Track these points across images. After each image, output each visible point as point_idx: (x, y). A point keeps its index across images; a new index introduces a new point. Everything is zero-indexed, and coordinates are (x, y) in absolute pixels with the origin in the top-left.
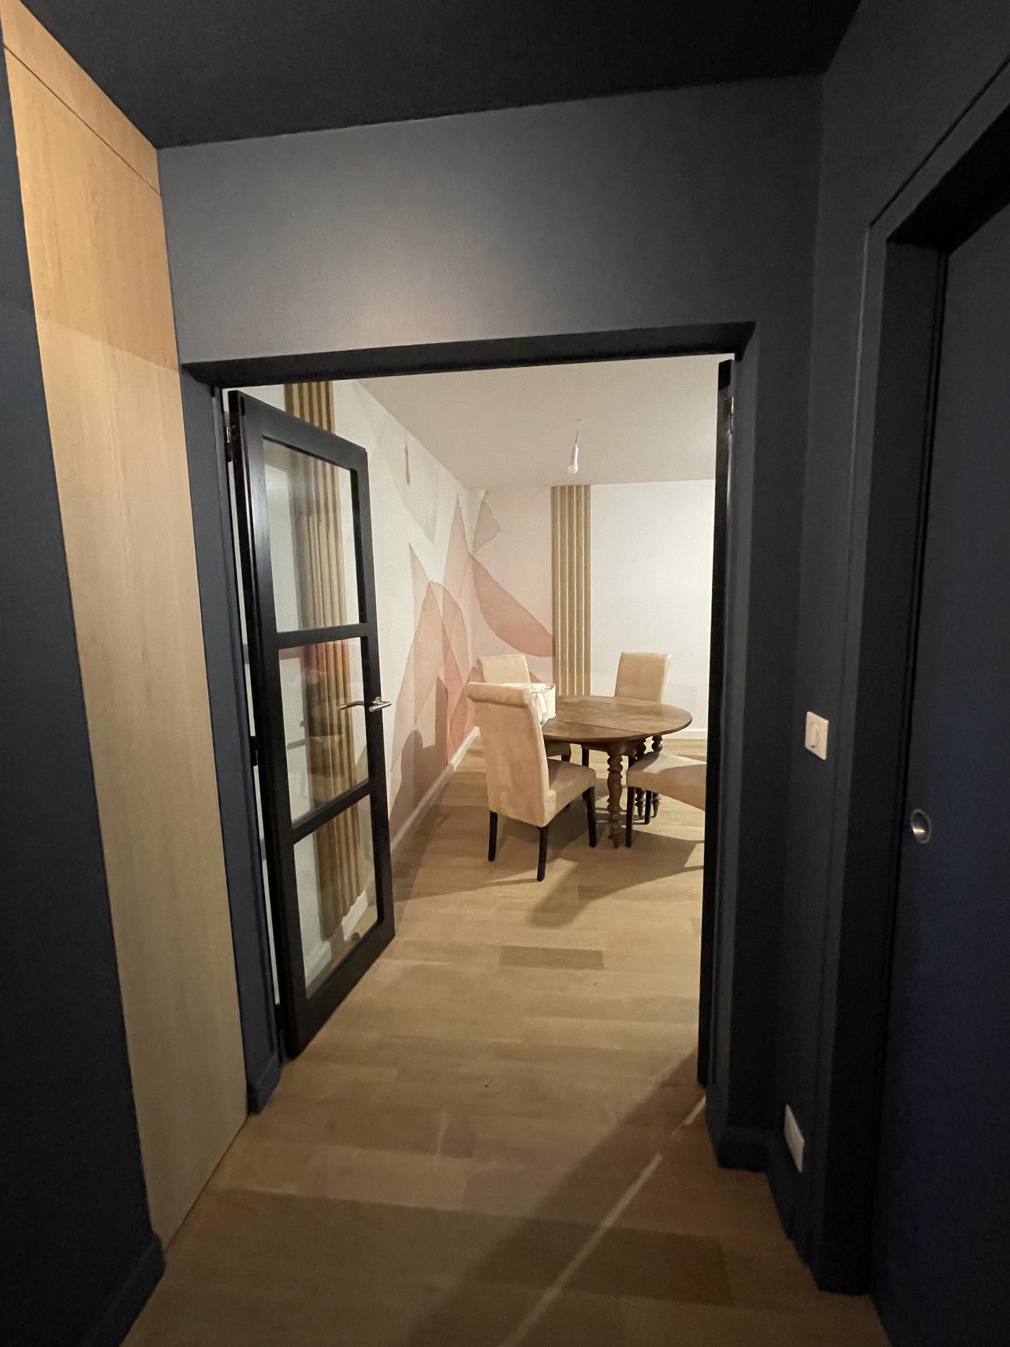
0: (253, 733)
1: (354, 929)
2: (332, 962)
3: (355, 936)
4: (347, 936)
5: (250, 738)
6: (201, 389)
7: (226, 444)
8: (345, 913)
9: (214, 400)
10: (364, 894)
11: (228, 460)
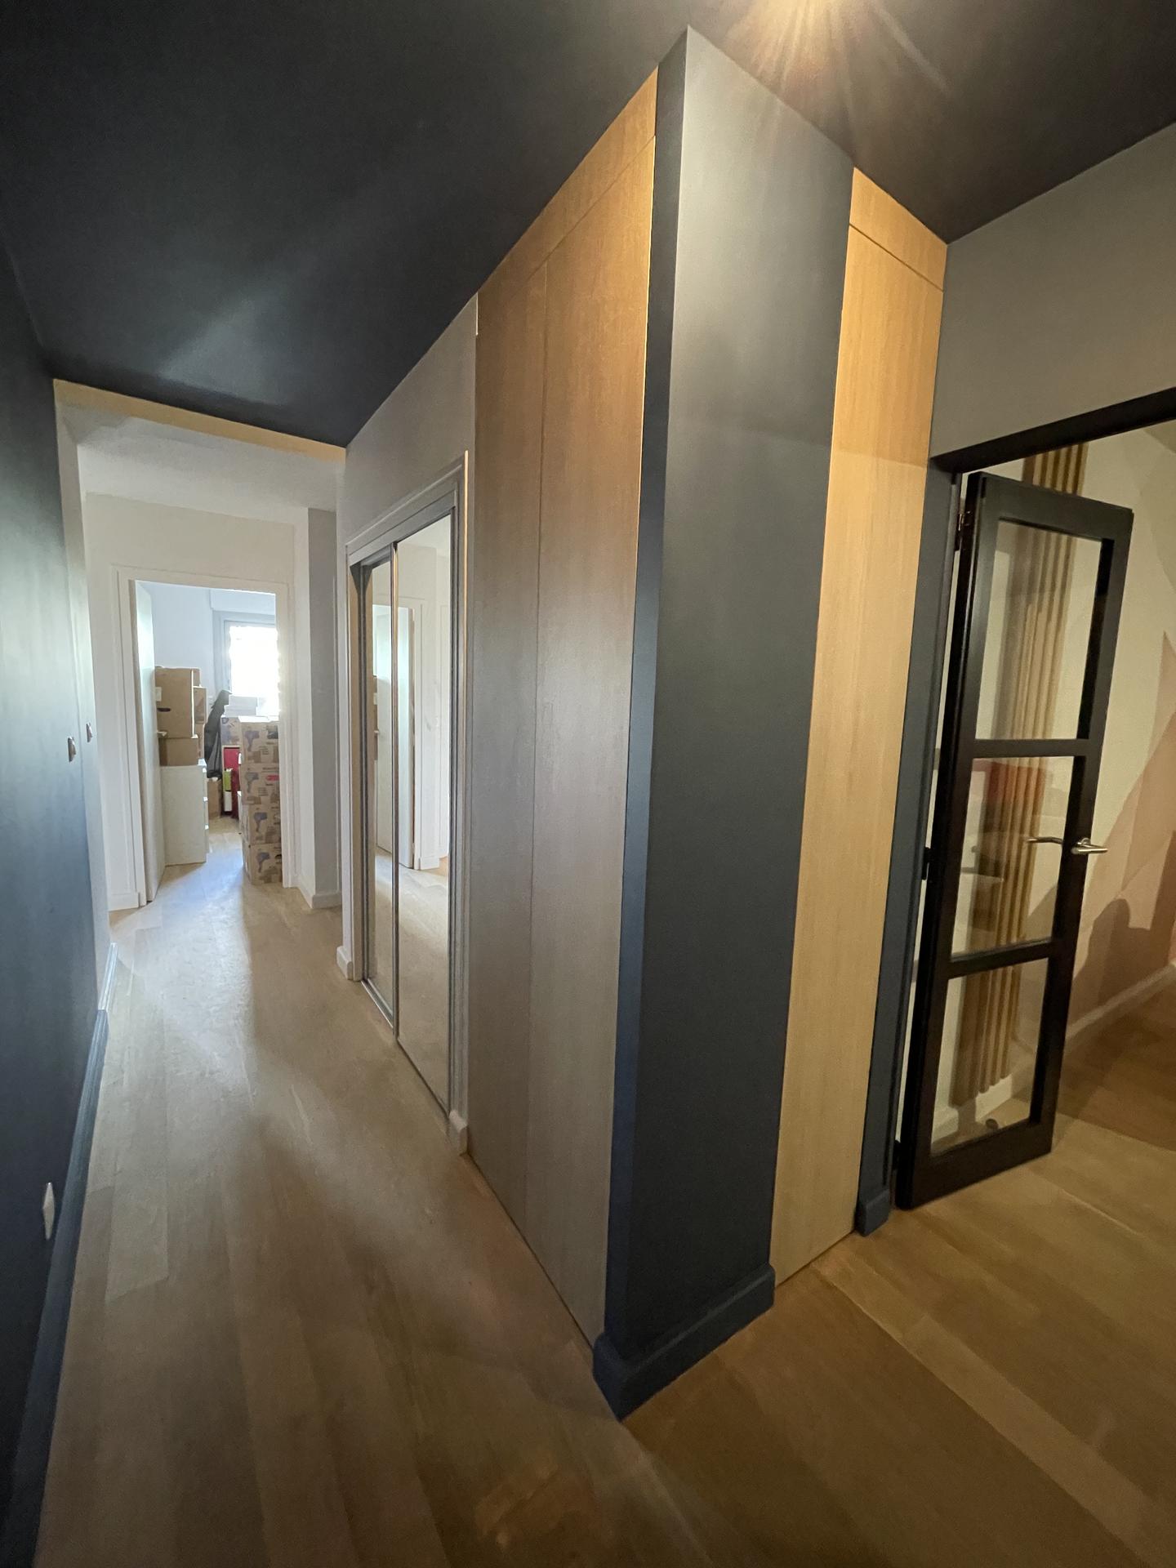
0: (928, 845)
1: (989, 1114)
2: (957, 1134)
3: (991, 1123)
4: (981, 1116)
5: (926, 849)
6: (943, 478)
7: (957, 532)
8: (983, 1090)
9: (954, 487)
10: (1008, 1079)
11: (956, 548)
